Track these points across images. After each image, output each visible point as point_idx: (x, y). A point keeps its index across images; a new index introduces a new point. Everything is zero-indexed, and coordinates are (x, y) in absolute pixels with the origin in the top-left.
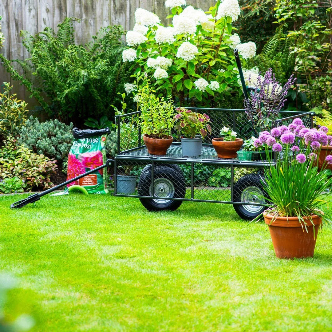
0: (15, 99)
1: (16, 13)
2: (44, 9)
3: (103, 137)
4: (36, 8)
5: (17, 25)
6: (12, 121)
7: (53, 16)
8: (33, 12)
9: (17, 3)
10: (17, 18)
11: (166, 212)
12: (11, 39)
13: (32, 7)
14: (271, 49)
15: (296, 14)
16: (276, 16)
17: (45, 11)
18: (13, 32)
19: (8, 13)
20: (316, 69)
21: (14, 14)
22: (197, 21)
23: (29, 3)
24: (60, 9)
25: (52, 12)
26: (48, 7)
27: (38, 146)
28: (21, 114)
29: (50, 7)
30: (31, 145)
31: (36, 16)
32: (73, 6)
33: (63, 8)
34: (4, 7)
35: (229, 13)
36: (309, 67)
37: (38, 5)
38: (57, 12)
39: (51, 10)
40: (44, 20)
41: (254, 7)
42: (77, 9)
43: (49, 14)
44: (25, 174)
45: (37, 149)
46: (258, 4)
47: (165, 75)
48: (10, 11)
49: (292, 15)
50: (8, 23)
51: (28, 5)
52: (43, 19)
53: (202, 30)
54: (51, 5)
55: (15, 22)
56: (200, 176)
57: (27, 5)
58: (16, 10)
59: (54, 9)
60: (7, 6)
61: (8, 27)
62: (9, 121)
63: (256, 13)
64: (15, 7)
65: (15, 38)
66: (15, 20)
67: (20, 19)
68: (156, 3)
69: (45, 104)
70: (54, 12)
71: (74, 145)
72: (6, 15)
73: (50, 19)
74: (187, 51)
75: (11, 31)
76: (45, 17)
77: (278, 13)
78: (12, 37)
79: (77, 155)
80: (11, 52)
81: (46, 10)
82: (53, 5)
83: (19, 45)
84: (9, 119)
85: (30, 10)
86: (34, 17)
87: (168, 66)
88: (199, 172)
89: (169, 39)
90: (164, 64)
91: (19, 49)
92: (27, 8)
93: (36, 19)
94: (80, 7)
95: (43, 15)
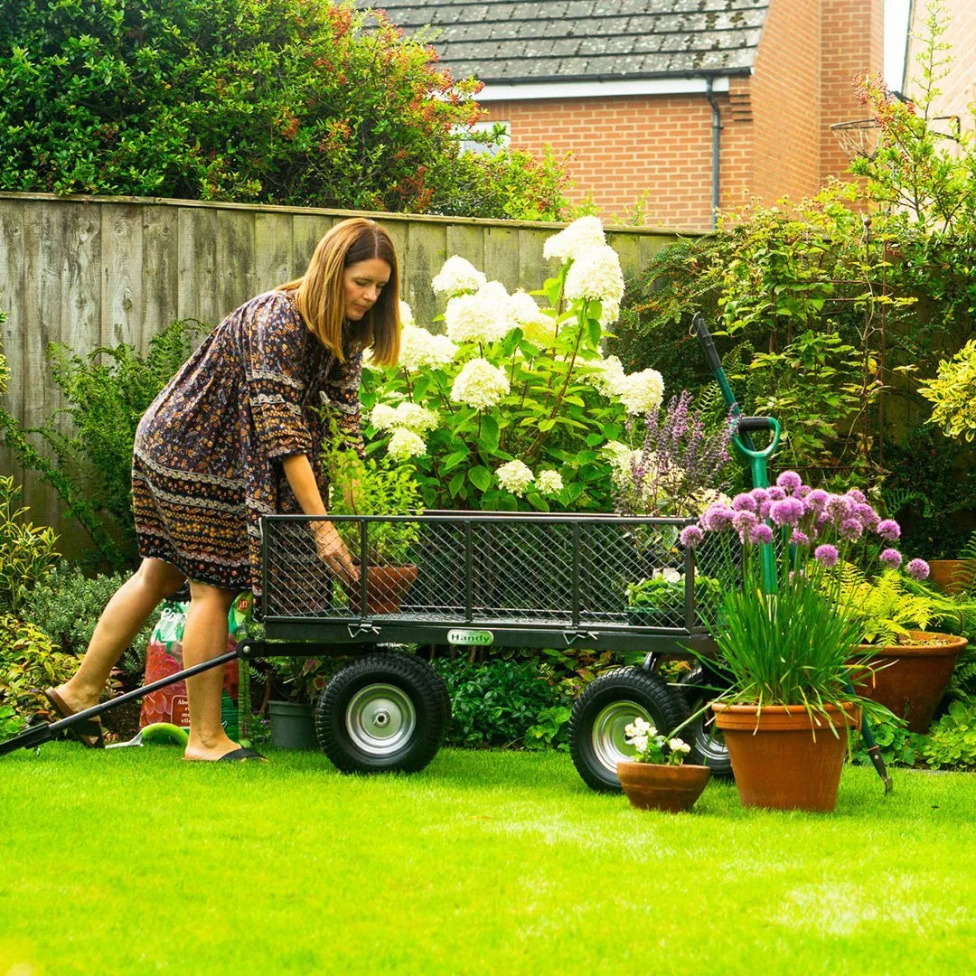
0: (27, 525)
1: (45, 310)
2: (117, 302)
3: (242, 600)
4: (97, 297)
5: (45, 341)
6: (15, 578)
7: (143, 321)
8: (90, 309)
9: (47, 284)
10: (46, 323)
11: (391, 776)
12: (28, 378)
13: (86, 295)
14: (708, 411)
15: (775, 308)
16: (722, 318)
17: (121, 307)
18: (34, 360)
19: (23, 309)
20: (824, 456)
21: (41, 311)
22: (511, 319)
23: (81, 283)
24: (161, 301)
25: (139, 310)
26: (128, 296)
27: (77, 637)
28: (38, 559)
29: (135, 294)
30: (57, 632)
31: (98, 320)
32: (196, 293)
33: (169, 299)
34: (14, 293)
35: (594, 290)
36: (806, 450)
37: (103, 290)
38: (152, 309)
39: (137, 304)
40: (118, 330)
41: (668, 305)
42: (206, 303)
43: (132, 314)
44: (34, 700)
45: (73, 643)
46: (680, 299)
47: (419, 448)
48: (29, 303)
49: (764, 314)
50: (23, 336)
51: (77, 290)
52: (116, 326)
53: (523, 343)
54: (139, 290)
55: (43, 331)
56: (505, 725)
57: (73, 288)
58: (46, 301)
59: (145, 302)
60: (21, 292)
61: (24, 346)
62: (8, 577)
63: (672, 320)
64: (43, 294)
65: (40, 374)
66: (43, 327)
67: (55, 326)
68: (412, 294)
69: (104, 536)
70: (144, 308)
71: (162, 618)
72: (19, 315)
73: (132, 326)
74: (478, 383)
75: (31, 356)
76: (119, 323)
77: (730, 311)
78: (32, 371)
79: (170, 644)
80: (29, 412)
81: (124, 303)
82: (144, 291)
83: (50, 394)
84: (8, 574)
85: (82, 303)
86: (91, 320)
87: (428, 429)
88: (500, 713)
89: (434, 357)
90: (417, 422)
91: (49, 404)
92: (74, 298)
93: (95, 328)
94: (214, 298)
95: (117, 316)
